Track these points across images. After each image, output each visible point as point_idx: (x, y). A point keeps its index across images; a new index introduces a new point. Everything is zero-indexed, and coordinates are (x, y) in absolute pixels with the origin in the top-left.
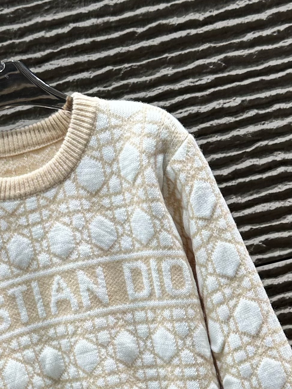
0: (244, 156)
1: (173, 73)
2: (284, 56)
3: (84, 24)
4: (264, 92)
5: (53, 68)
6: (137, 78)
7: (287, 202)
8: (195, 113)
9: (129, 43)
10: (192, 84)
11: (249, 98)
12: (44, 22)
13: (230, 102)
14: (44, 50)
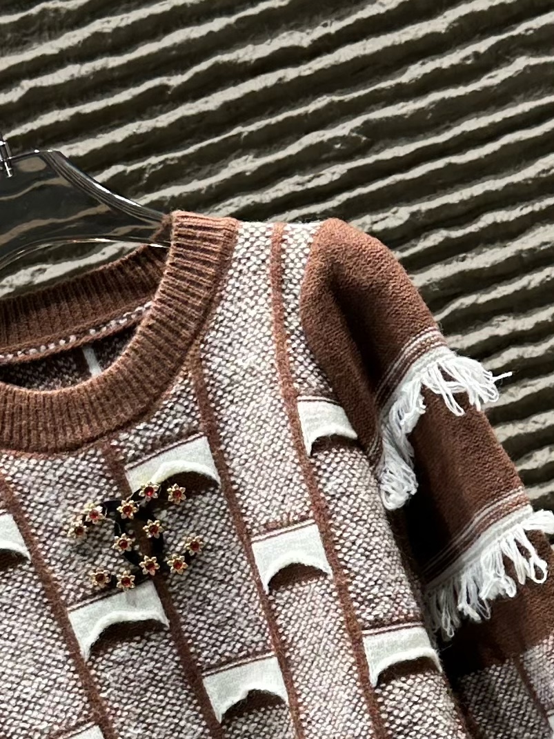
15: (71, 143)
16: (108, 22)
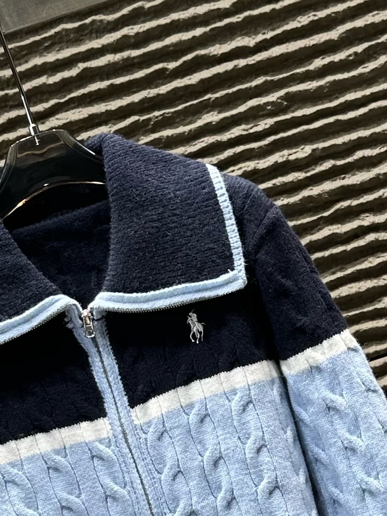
0: (321, 222)
1: (219, 120)
2: (366, 86)
3: (98, 62)
4: (341, 136)
5: (61, 124)
6: (172, 129)
7: (382, 280)
8: (251, 171)
9: (159, 83)
10: (245, 133)
11: (321, 145)
12: (45, 64)
13: (297, 152)
14: (47, 101)
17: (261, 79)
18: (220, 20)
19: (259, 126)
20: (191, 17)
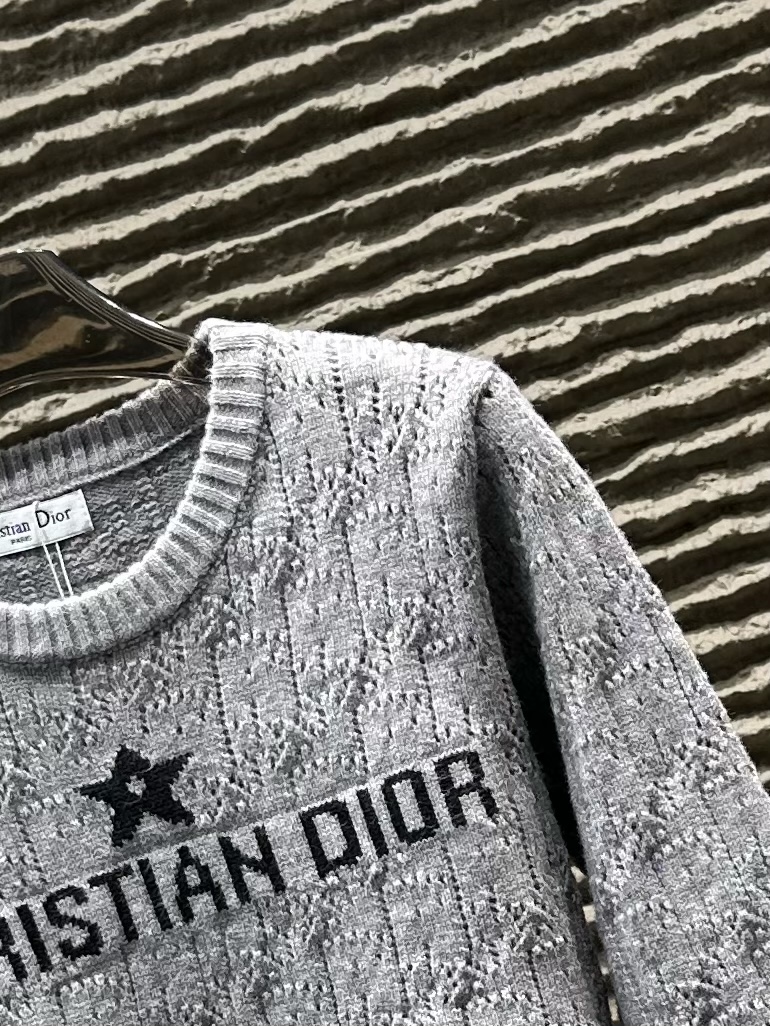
1: (364, 260)
2: (703, 177)
3: (80, 129)
4: (649, 293)
6: (256, 282)
7: (749, 627)
9: (224, 176)
10: (425, 289)
11: (603, 316)
13: (549, 331)
15: (103, 222)
16: (158, 50)
17: (462, 163)
18: (364, 28)
19: (458, 273)
20: (293, 20)
